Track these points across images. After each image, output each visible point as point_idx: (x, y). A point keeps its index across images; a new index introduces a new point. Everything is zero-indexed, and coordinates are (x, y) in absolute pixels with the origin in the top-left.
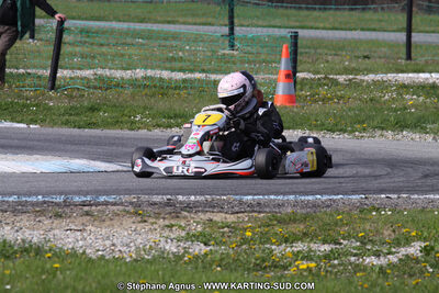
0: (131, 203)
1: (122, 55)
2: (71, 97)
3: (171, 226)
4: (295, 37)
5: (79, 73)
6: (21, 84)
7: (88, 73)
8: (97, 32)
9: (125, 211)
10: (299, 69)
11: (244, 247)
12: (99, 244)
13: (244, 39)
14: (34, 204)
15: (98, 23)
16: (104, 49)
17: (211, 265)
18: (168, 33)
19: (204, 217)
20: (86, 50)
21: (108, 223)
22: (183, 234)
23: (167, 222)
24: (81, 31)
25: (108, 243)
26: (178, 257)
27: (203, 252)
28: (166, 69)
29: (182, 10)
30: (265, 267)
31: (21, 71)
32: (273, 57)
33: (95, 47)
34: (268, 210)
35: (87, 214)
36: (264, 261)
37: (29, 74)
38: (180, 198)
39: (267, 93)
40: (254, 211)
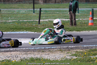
0: (59, 48)
1: (54, 16)
2: (43, 26)
3: (68, 53)
4: (93, 10)
5: (45, 20)
6: (32, 23)
7: (47, 20)
8: (48, 11)
9: (58, 50)
10: (94, 17)
11: (85, 57)
12: (53, 57)
13: (81, 11)
14: (37, 49)
16: (50, 15)
17: (78, 61)
18: (64, 10)
19: (75, 50)
20: (46, 15)
21: (54, 53)
22: (71, 54)
23: (67, 52)
24: (45, 11)
25: (55, 57)
26: (70, 60)
27: (76, 58)
28: (64, 18)
29: (67, 5)
30: (90, 61)
31: (32, 20)
32: (88, 15)
33: (48, 14)
34: (89, 48)
35: (49, 51)
36: (89, 60)
37: (34, 21)
38: (70, 47)
39: (87, 23)
40: (86, 49)
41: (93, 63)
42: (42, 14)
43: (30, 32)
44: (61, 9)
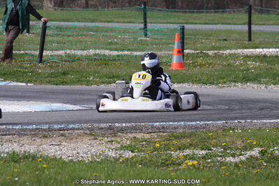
0: (88, 128)
1: (81, 42)
2: (51, 67)
3: (112, 142)
4: (183, 29)
5: (56, 53)
6: (22, 60)
7: (61, 52)
8: (66, 28)
9: (84, 133)
10: (185, 47)
11: (155, 153)
12: (70, 153)
13: (153, 30)
14: (30, 130)
15: (66, 23)
16: (71, 38)
17: (136, 164)
18: (108, 28)
19: (130, 135)
20: (60, 39)
21: (74, 140)
22: (119, 146)
23: (109, 139)
24: (57, 28)
25: (75, 152)
26: (116, 160)
27: (130, 157)
28: (107, 49)
29: (116, 15)
30: (168, 165)
31: (22, 52)
32: (170, 41)
33: (65, 38)
34: (168, 131)
35: (62, 135)
36: (167, 161)
37: (27, 54)
38: (117, 125)
39: (167, 62)
40: (160, 132)
41: (176, 171)
42: (50, 35)
43: (14, 84)
44: (100, 25)
